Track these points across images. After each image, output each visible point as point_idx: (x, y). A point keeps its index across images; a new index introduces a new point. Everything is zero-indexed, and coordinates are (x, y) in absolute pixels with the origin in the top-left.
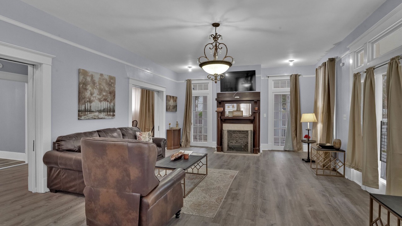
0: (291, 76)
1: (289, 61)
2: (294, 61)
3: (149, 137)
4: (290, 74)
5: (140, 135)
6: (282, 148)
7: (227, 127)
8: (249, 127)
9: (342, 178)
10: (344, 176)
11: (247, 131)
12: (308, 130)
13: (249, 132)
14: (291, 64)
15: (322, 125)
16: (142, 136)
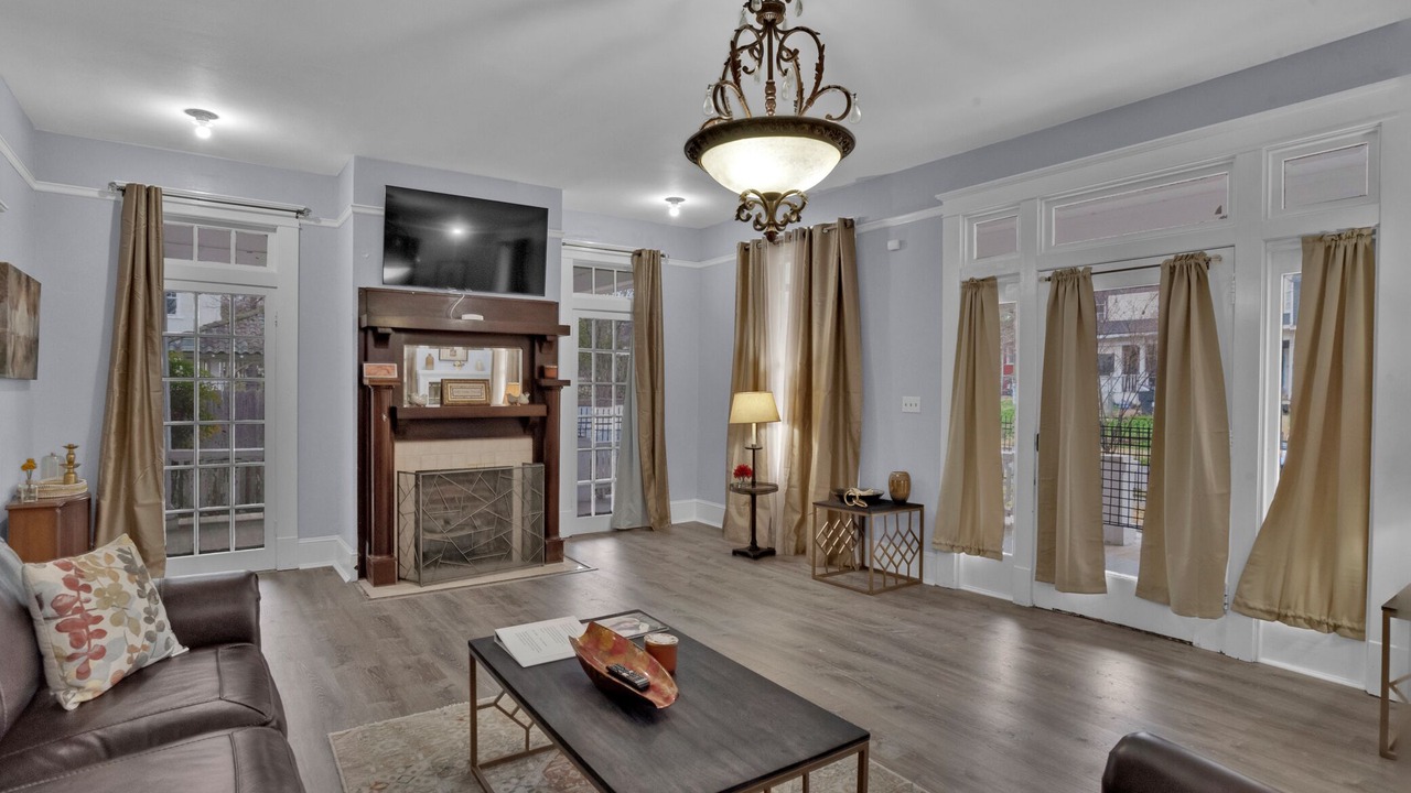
0: (639, 254)
1: (667, 200)
2: (683, 200)
3: (142, 585)
4: (634, 249)
5: (70, 583)
6: (604, 523)
7: (411, 457)
8: (515, 452)
9: (914, 590)
10: (919, 582)
11: (507, 472)
12: (754, 450)
13: (517, 475)
14: (674, 212)
15: (796, 432)
16: (87, 588)
